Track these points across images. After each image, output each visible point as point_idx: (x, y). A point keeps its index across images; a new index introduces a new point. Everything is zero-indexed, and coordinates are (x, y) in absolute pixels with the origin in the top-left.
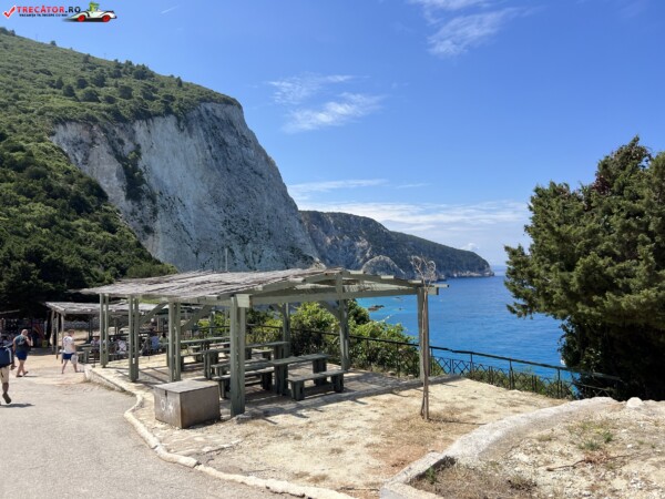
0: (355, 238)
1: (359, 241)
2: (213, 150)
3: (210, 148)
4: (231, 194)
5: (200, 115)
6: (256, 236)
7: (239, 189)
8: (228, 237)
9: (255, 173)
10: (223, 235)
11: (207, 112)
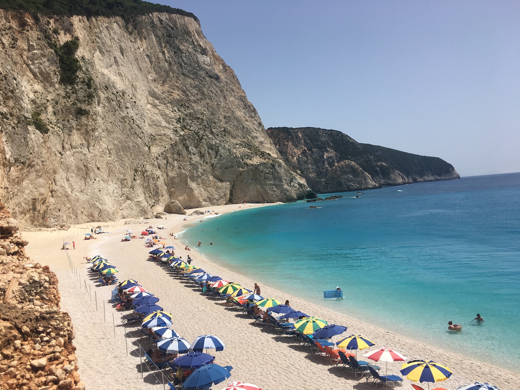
0: (323, 148)
1: (327, 152)
2: (167, 55)
3: (163, 53)
4: (187, 95)
5: (152, 22)
6: (212, 133)
7: (195, 91)
8: (182, 133)
9: (210, 77)
10: (176, 131)
11: (161, 21)
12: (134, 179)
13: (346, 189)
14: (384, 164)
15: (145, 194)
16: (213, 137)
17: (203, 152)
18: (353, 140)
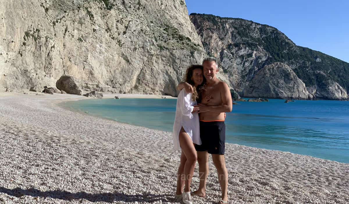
1: (257, 50)
12: (24, 44)
13: (275, 96)
14: (322, 72)
15: (35, 64)
16: (124, 8)
17: (110, 25)
18: (289, 40)
